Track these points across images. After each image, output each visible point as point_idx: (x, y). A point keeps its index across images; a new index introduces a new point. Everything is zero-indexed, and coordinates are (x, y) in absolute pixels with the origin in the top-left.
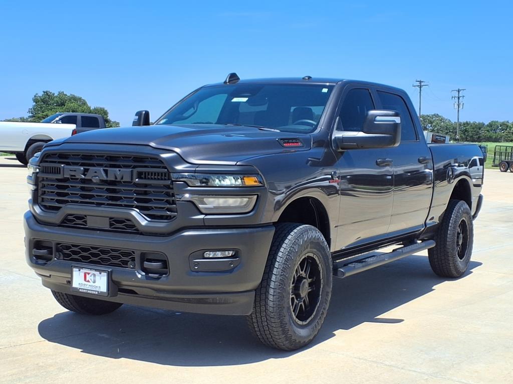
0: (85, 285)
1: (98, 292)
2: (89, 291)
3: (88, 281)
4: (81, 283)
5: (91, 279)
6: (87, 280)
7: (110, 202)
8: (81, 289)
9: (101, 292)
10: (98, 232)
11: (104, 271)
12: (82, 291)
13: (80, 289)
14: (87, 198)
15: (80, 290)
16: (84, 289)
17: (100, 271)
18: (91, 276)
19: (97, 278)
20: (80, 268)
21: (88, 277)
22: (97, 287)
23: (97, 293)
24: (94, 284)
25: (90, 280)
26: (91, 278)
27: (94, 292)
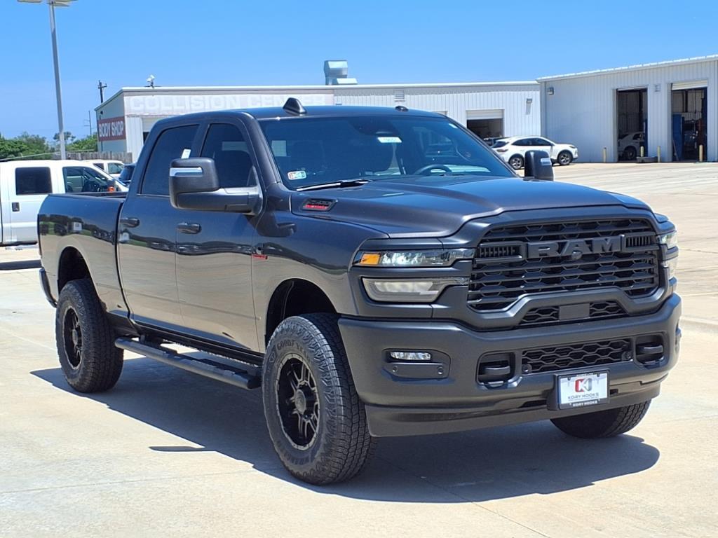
0: (577, 397)
1: (597, 400)
2: (585, 403)
3: (582, 391)
4: (570, 395)
5: (585, 387)
6: (580, 389)
7: (587, 283)
8: (575, 403)
9: (601, 399)
10: (579, 324)
11: (603, 372)
12: (577, 405)
13: (572, 404)
14: (553, 283)
15: (574, 405)
16: (578, 403)
17: (598, 373)
18: (585, 383)
19: (594, 383)
20: (569, 377)
21: (581, 385)
22: (594, 395)
23: (596, 402)
24: (589, 393)
25: (584, 389)
26: (585, 385)
27: (593, 402)
